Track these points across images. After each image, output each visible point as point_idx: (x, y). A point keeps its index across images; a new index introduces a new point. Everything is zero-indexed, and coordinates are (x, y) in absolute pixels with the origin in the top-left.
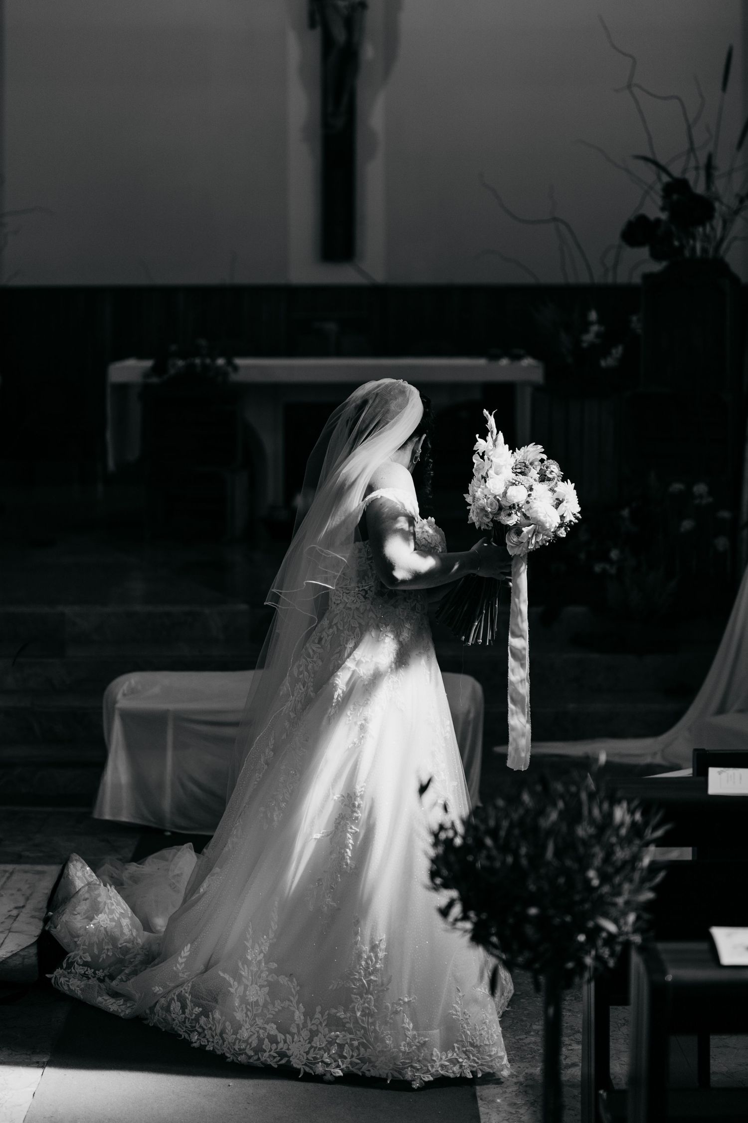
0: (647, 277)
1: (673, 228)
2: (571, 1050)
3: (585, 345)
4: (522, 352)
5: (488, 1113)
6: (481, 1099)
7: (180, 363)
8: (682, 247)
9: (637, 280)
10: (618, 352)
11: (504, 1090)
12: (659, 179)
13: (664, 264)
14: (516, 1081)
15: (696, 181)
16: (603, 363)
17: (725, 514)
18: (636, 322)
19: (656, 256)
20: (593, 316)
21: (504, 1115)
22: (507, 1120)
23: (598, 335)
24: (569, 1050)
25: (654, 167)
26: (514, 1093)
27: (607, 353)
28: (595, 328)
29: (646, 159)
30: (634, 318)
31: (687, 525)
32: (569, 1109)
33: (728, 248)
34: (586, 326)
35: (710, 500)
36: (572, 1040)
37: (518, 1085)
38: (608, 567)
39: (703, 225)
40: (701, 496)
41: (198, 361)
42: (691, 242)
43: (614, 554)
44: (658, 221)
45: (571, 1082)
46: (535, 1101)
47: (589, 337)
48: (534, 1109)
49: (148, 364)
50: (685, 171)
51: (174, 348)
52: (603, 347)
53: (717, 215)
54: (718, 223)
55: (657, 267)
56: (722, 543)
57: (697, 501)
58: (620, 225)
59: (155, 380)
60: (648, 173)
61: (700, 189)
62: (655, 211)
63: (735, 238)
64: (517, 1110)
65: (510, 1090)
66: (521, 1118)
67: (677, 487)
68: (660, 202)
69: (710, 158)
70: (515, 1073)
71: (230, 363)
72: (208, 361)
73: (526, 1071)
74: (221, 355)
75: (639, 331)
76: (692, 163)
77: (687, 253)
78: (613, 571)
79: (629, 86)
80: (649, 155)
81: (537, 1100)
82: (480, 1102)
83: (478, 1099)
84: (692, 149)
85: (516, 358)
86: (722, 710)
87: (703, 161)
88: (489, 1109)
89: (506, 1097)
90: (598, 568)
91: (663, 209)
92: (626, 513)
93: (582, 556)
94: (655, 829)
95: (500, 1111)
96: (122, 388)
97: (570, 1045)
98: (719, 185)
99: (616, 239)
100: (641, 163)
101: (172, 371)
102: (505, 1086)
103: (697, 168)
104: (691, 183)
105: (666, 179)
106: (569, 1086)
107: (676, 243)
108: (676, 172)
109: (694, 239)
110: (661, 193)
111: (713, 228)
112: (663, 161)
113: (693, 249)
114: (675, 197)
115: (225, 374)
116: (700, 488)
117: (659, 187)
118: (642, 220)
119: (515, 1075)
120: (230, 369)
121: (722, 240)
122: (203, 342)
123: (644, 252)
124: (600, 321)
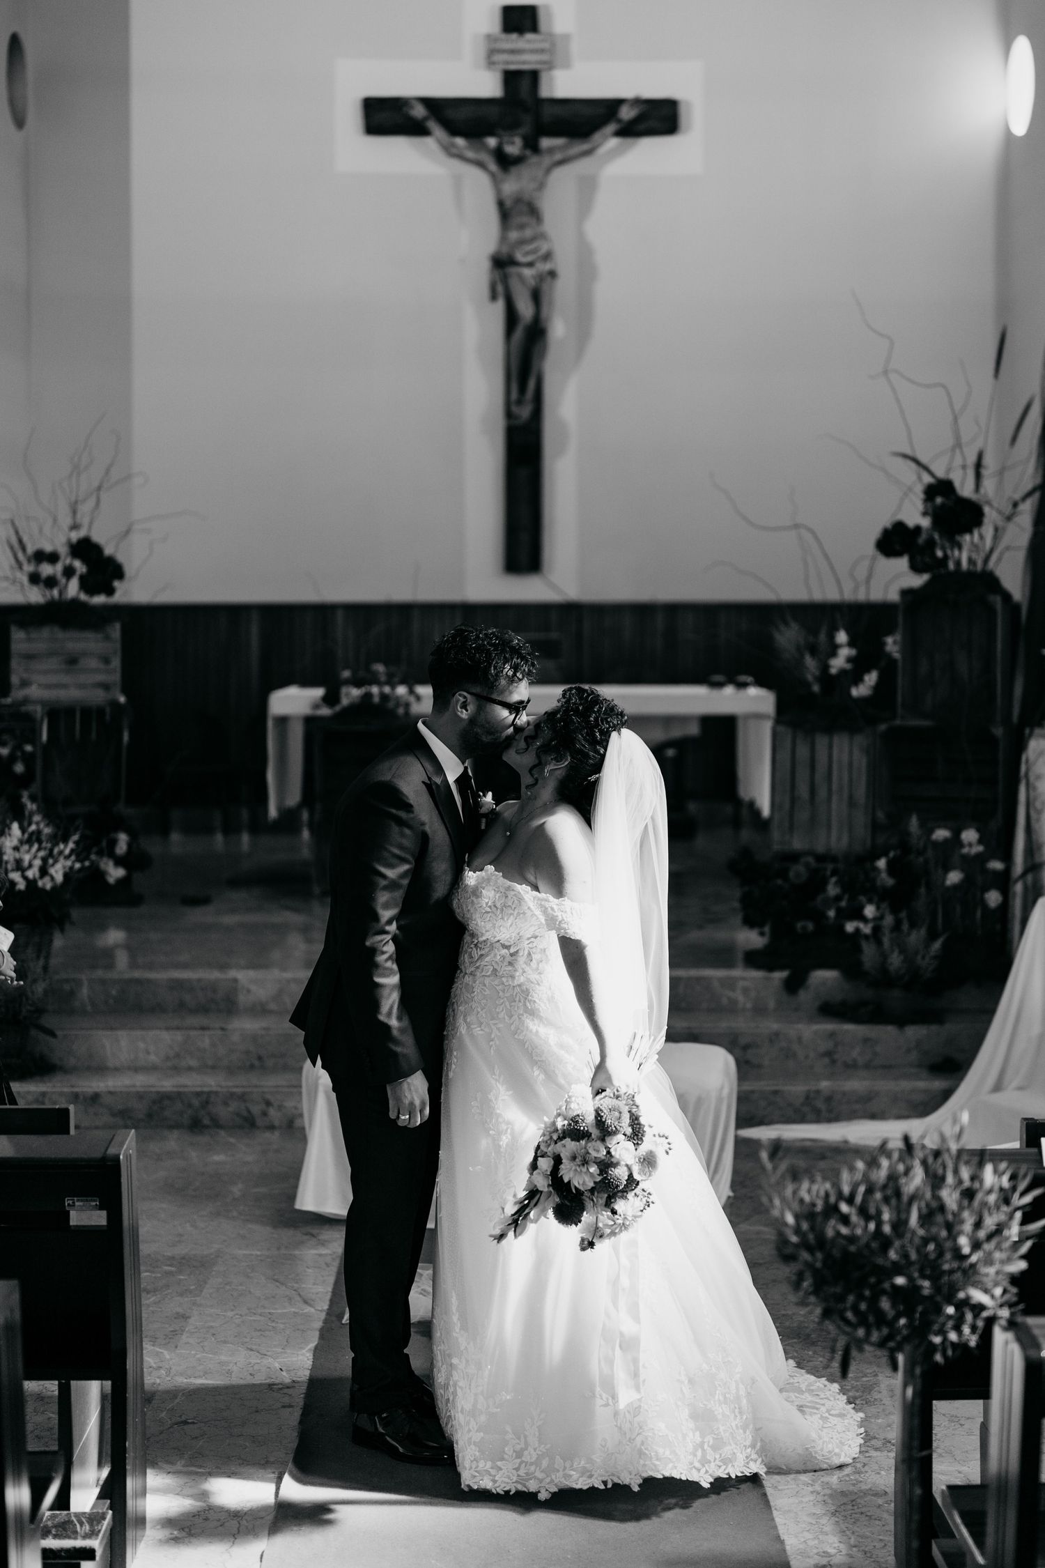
0: (905, 593)
1: (936, 536)
2: (869, 1457)
3: (833, 671)
4: (749, 679)
5: (785, 1524)
6: (776, 1509)
7: (356, 692)
8: (946, 557)
9: (893, 596)
10: (871, 678)
11: (801, 1499)
12: (920, 478)
13: (925, 577)
14: (812, 1490)
15: (963, 483)
16: (855, 692)
17: (997, 865)
18: (892, 644)
19: (916, 568)
20: (842, 637)
21: (804, 1525)
22: (808, 1531)
23: (849, 660)
24: (866, 1457)
25: (913, 465)
26: (812, 1503)
27: (857, 679)
28: (845, 652)
29: (905, 456)
30: (889, 640)
31: (954, 877)
32: (876, 1519)
33: (999, 559)
34: (834, 649)
35: (980, 848)
36: (868, 1446)
37: (815, 1494)
38: (861, 926)
39: (970, 531)
40: (970, 845)
41: (375, 690)
42: (956, 553)
43: (869, 911)
44: (918, 529)
45: (873, 1491)
46: (836, 1511)
47: (839, 663)
48: (837, 1519)
49: (319, 692)
50: (949, 470)
51: (346, 674)
52: (855, 674)
53: (986, 520)
54: (988, 530)
55: (917, 581)
56: (993, 898)
57: (965, 850)
58: (875, 533)
59: (325, 711)
60: (908, 473)
61: (966, 489)
62: (915, 516)
63: (1008, 548)
64: (818, 1520)
65: (807, 1499)
66: (822, 1528)
67: (941, 834)
68: (920, 506)
69: (980, 456)
70: (810, 1482)
71: (411, 692)
72: (387, 689)
73: (822, 1480)
74: (402, 682)
75: (897, 655)
76: (958, 461)
77: (951, 566)
78: (866, 929)
79: (886, 372)
80: (908, 452)
81: (838, 1510)
82: (775, 1513)
83: (773, 1509)
84: (958, 445)
85: (742, 685)
86: (998, 1087)
87: (971, 459)
88: (786, 1519)
89: (803, 1508)
90: (850, 927)
91: (925, 514)
92: (882, 863)
93: (831, 913)
94: (1023, 1194)
95: (799, 1522)
96: (283, 721)
97: (867, 1452)
98: (989, 485)
99: (870, 547)
100: (900, 460)
101: (345, 701)
102: (801, 1495)
103: (964, 467)
104: (957, 484)
105: (928, 479)
106: (873, 1495)
107: (939, 554)
108: (941, 474)
109: (960, 547)
110: (922, 496)
111: (981, 537)
112: (924, 459)
113: (958, 563)
114: (939, 500)
115: (407, 705)
116: (969, 835)
117: (919, 490)
118: (899, 526)
119: (809, 1484)
120: (412, 699)
121: (992, 551)
122: (380, 668)
123: (903, 563)
124: (851, 644)
